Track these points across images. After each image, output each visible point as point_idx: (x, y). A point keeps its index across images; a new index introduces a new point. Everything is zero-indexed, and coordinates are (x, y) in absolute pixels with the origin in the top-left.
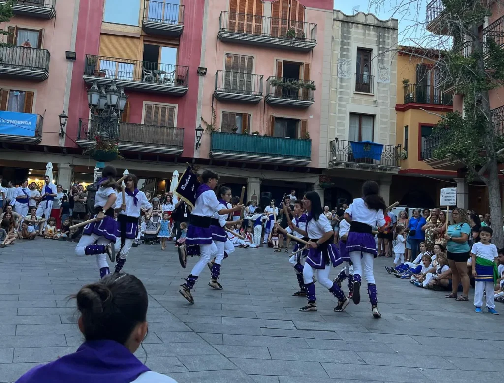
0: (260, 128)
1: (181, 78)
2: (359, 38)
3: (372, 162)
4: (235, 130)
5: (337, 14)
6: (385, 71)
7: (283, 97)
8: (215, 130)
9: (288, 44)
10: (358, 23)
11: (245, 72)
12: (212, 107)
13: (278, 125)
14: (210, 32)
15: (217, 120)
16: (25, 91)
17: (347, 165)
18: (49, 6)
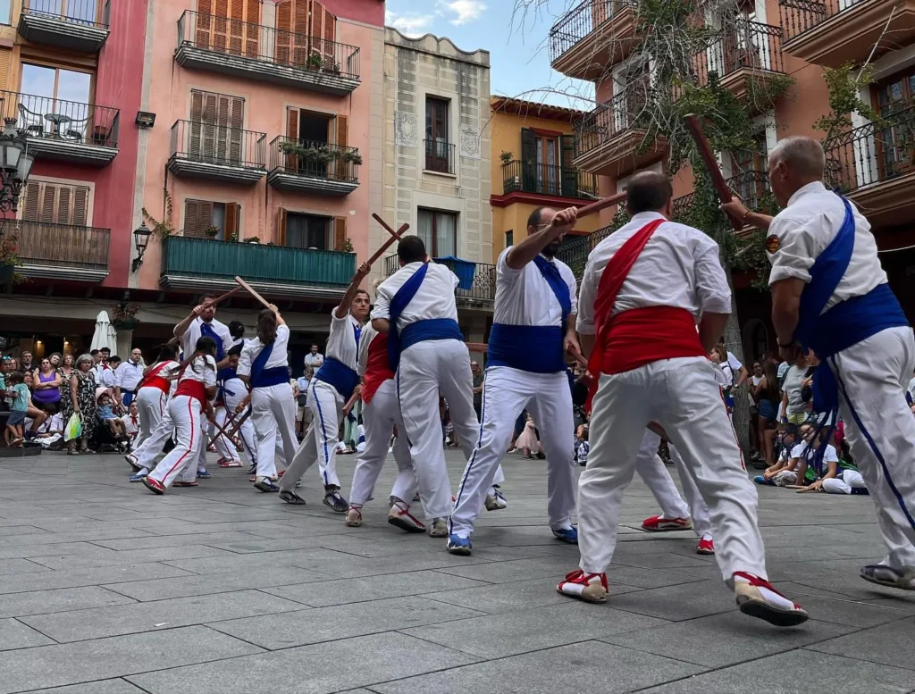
0: (260, 230)
1: (101, 131)
2: (430, 79)
4: (213, 233)
5: (391, 34)
6: (471, 137)
7: (301, 173)
8: (173, 233)
9: (309, 79)
10: (426, 53)
11: (229, 125)
12: (165, 189)
13: (294, 224)
14: (159, 46)
15: (175, 214)
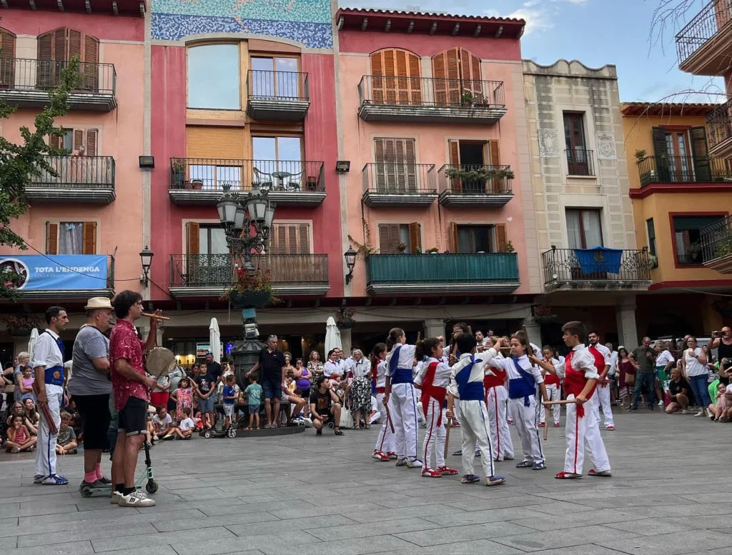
0: (437, 242)
1: (312, 180)
2: (564, 97)
3: (606, 277)
4: (402, 249)
5: (528, 66)
6: (606, 142)
7: (465, 192)
8: (372, 252)
9: (464, 114)
10: (559, 76)
11: (405, 162)
12: (363, 218)
13: (463, 235)
14: (347, 107)
15: (372, 237)
16: (82, 223)
17: (574, 286)
18: (108, 92)
